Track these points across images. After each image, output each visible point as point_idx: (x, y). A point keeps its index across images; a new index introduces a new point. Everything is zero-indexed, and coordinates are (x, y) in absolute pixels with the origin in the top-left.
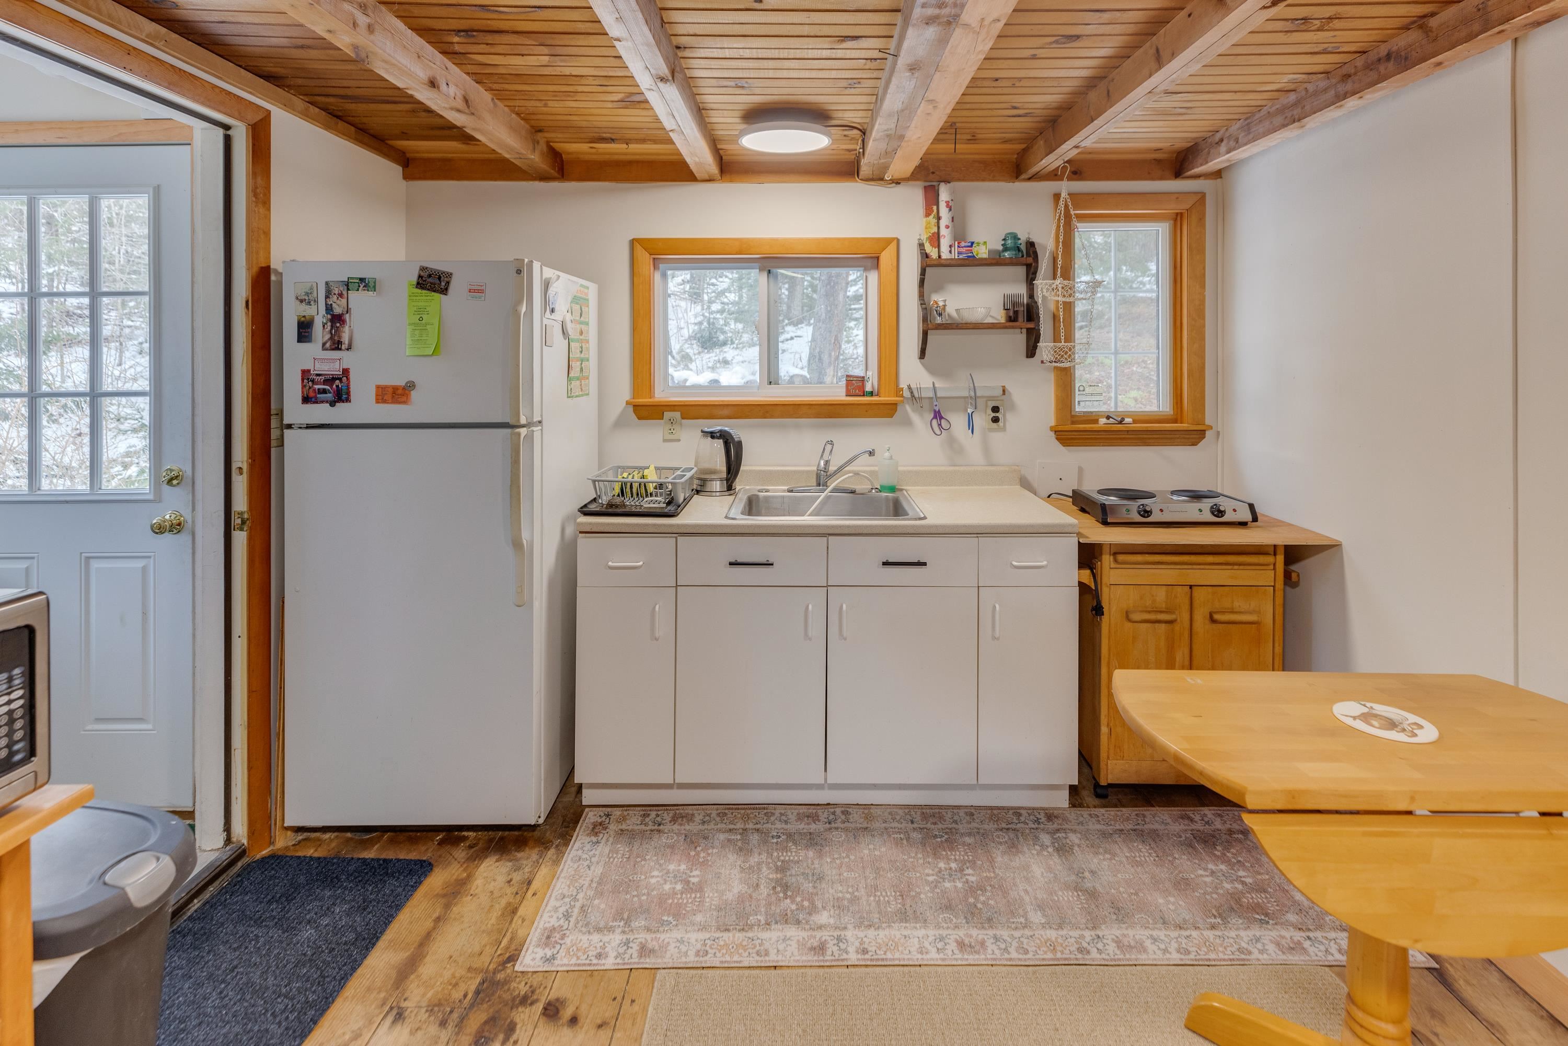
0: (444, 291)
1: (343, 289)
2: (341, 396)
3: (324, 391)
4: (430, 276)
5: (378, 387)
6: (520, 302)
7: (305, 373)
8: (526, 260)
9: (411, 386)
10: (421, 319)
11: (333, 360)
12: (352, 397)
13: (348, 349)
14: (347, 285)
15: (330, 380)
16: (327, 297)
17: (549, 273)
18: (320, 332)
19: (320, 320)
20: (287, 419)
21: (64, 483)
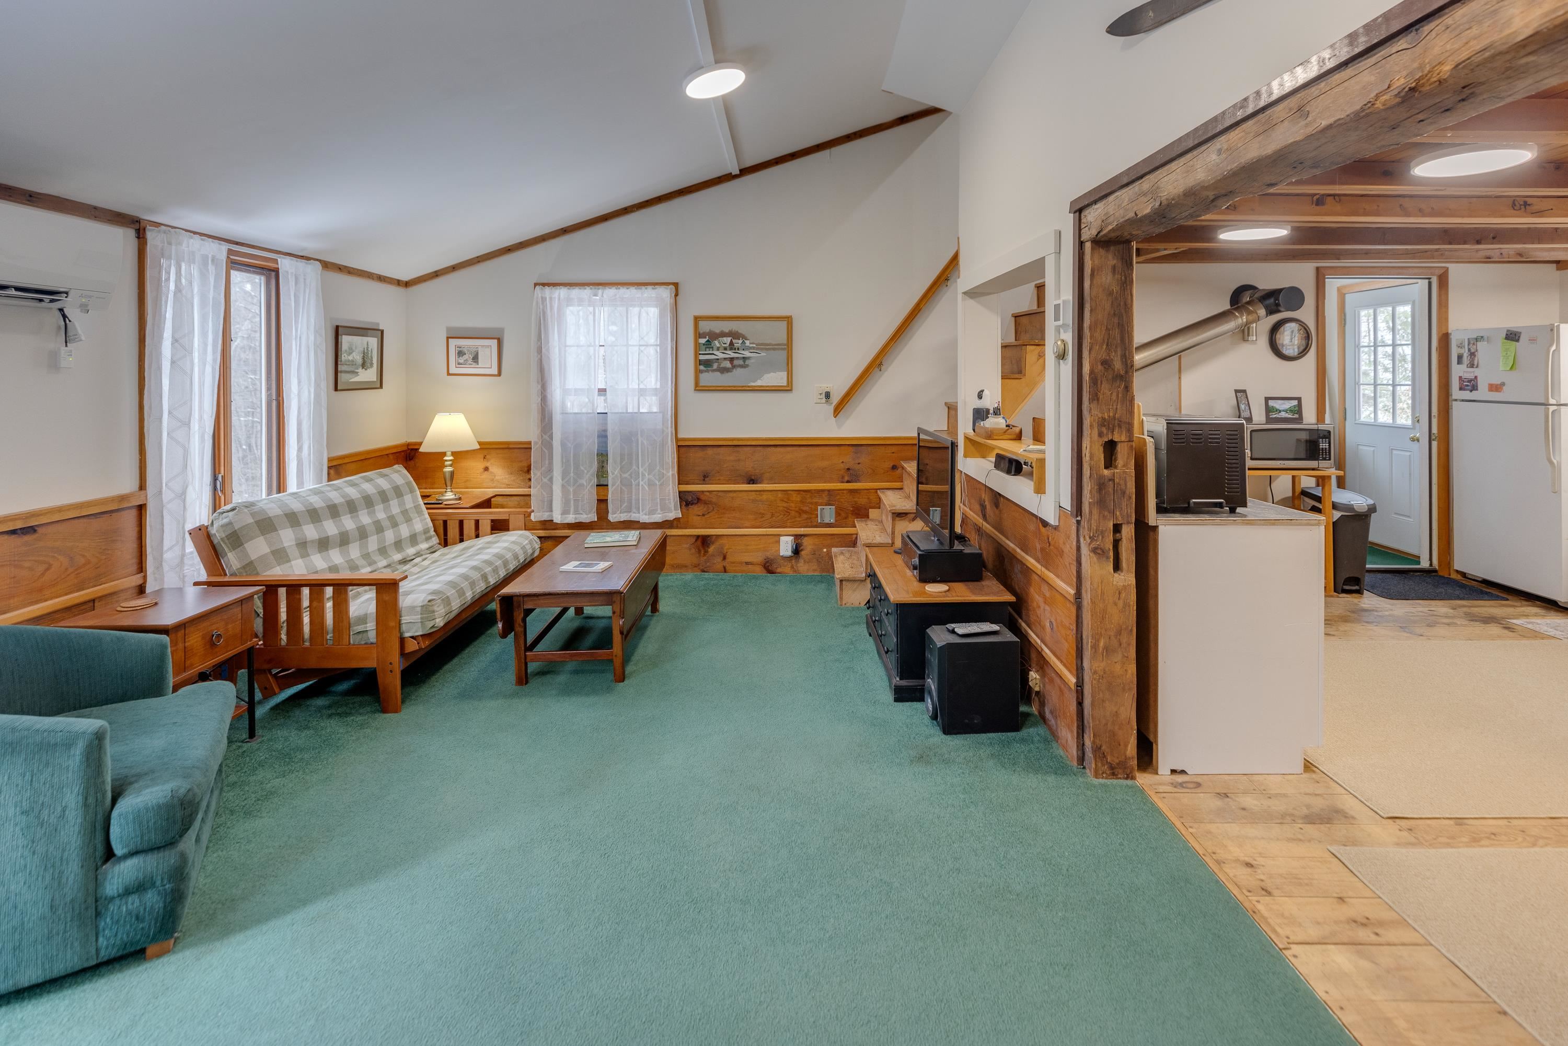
0: (1518, 340)
1: (1475, 341)
2: (1474, 388)
3: (1467, 386)
4: (1511, 334)
5: (1489, 384)
6: (1552, 345)
7: (1460, 377)
8: (1556, 324)
9: (1501, 384)
10: (1507, 354)
11: (1471, 372)
12: (1479, 389)
13: (1477, 367)
14: (1477, 340)
15: (1470, 381)
16: (1468, 345)
18: (1466, 359)
19: (1465, 355)
20: (1454, 397)
21: (1384, 418)
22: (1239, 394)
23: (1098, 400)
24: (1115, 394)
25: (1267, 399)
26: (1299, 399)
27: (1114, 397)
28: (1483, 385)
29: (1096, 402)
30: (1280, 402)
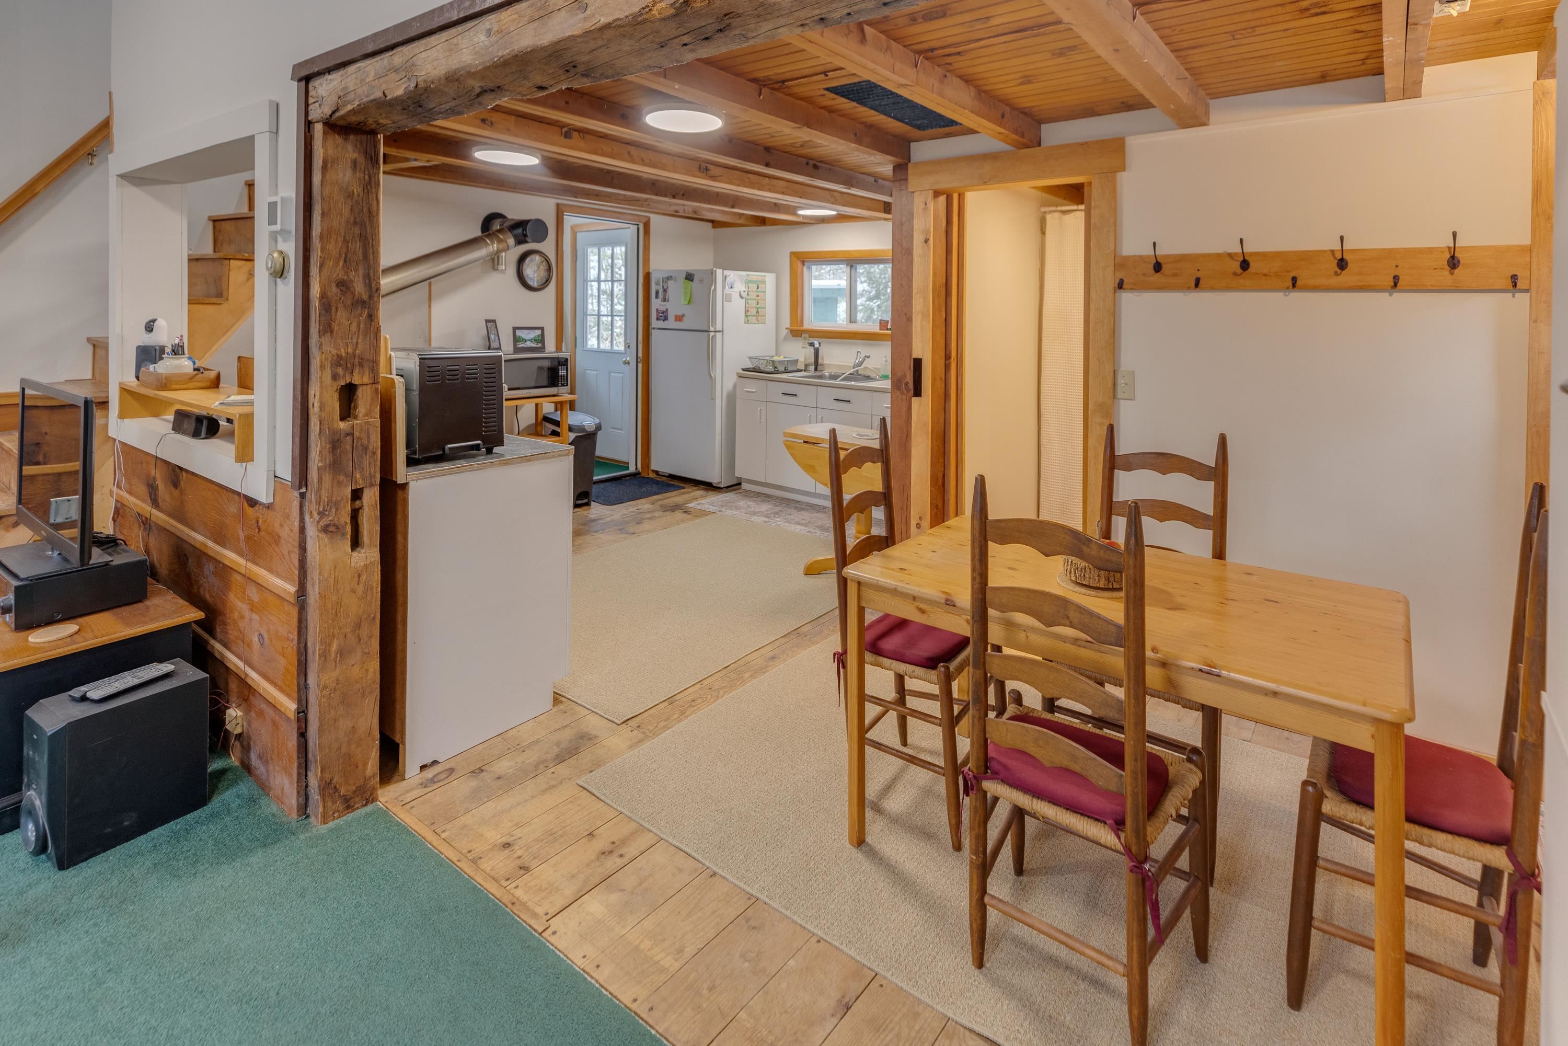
0: (692, 281)
2: (666, 319)
3: (662, 316)
4: (688, 275)
5: (676, 315)
6: (711, 285)
8: (713, 270)
9: (683, 315)
10: (687, 291)
11: (663, 305)
12: (669, 319)
13: (668, 301)
14: (667, 279)
15: (663, 313)
16: (662, 283)
17: (727, 272)
18: (661, 294)
19: (661, 291)
20: (653, 326)
21: (605, 346)
22: (489, 324)
23: (332, 332)
24: (355, 325)
25: (515, 329)
26: (542, 329)
27: (354, 328)
28: (671, 317)
29: (329, 334)
30: (526, 331)
